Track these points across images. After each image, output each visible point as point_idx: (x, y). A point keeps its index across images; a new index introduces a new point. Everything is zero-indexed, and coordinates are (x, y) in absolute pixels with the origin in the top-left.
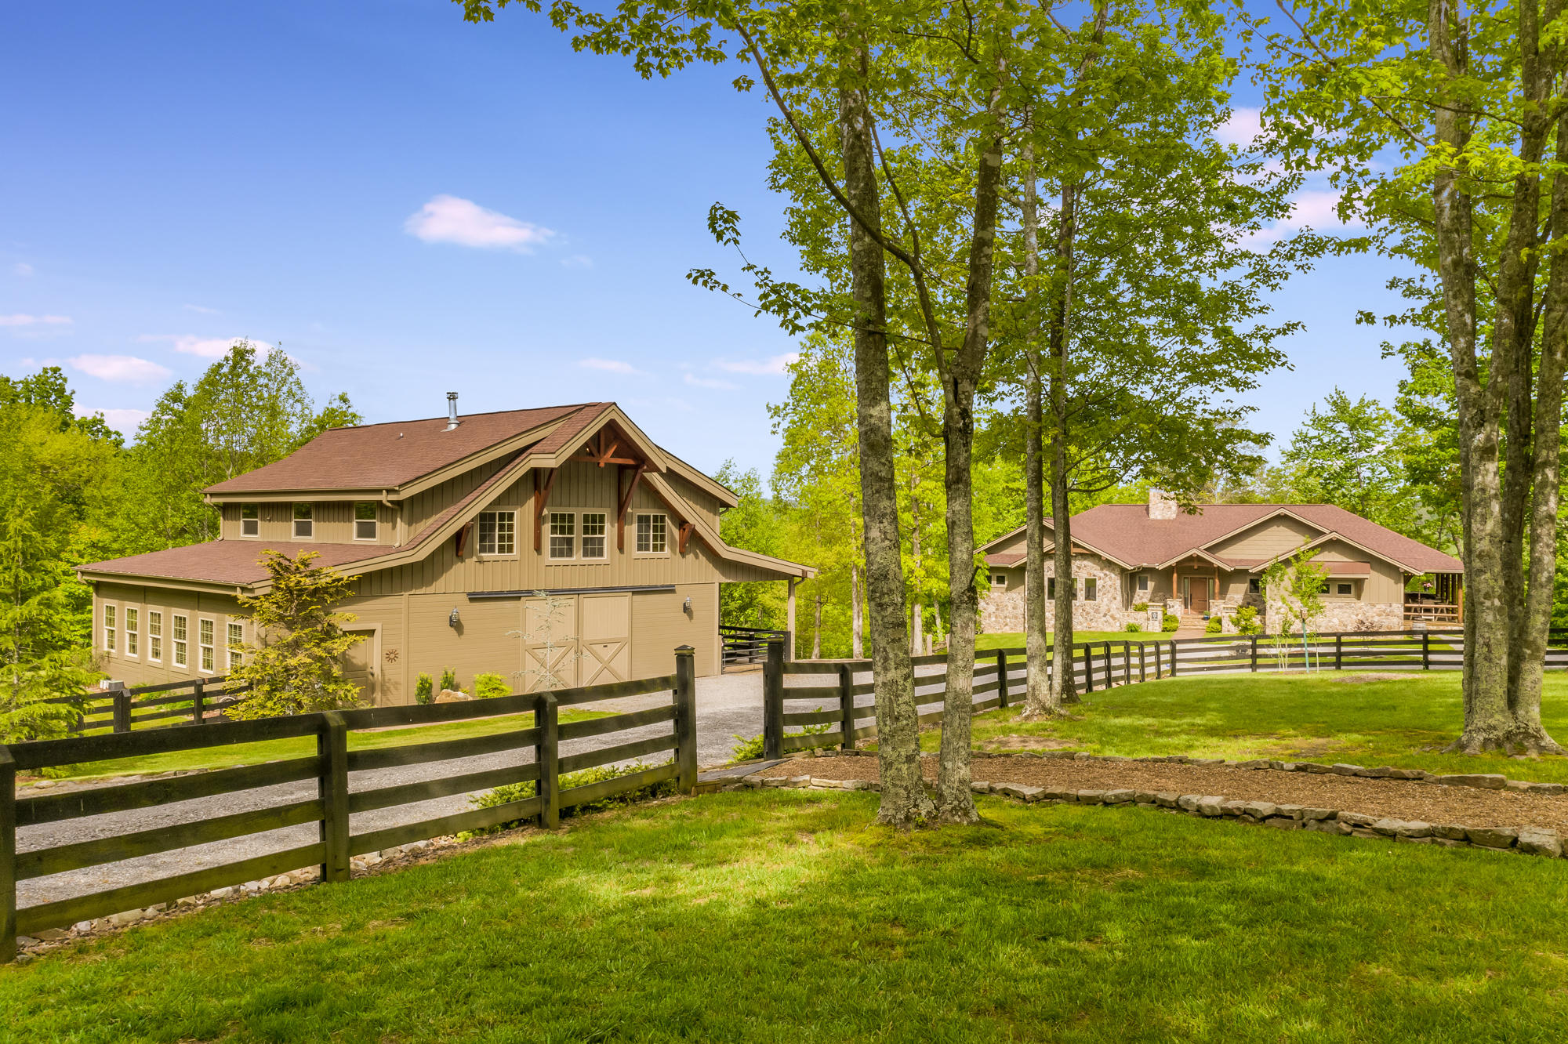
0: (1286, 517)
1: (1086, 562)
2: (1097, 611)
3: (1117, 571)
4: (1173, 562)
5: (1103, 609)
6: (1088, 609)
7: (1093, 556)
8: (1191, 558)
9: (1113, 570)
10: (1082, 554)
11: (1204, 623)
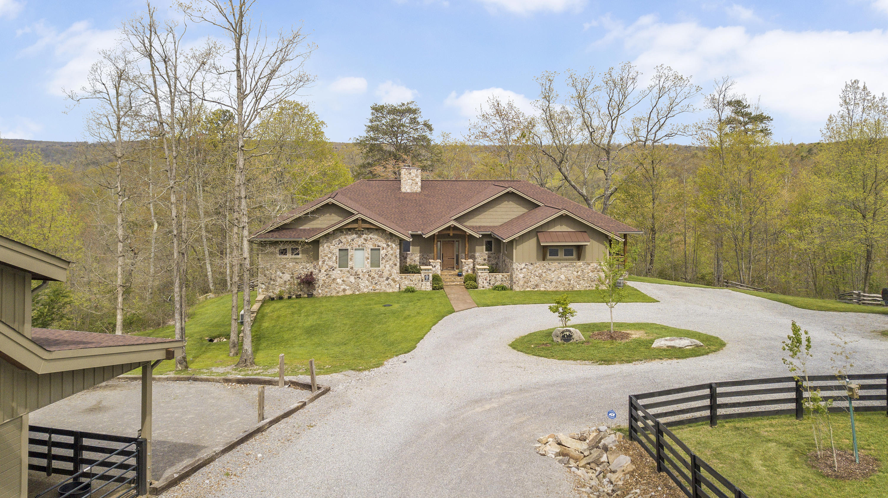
0: (513, 193)
1: (371, 236)
2: (381, 276)
3: (397, 241)
4: (436, 232)
5: (386, 274)
6: (373, 274)
7: (379, 230)
8: (449, 228)
9: (394, 241)
10: (368, 229)
11: (459, 278)
